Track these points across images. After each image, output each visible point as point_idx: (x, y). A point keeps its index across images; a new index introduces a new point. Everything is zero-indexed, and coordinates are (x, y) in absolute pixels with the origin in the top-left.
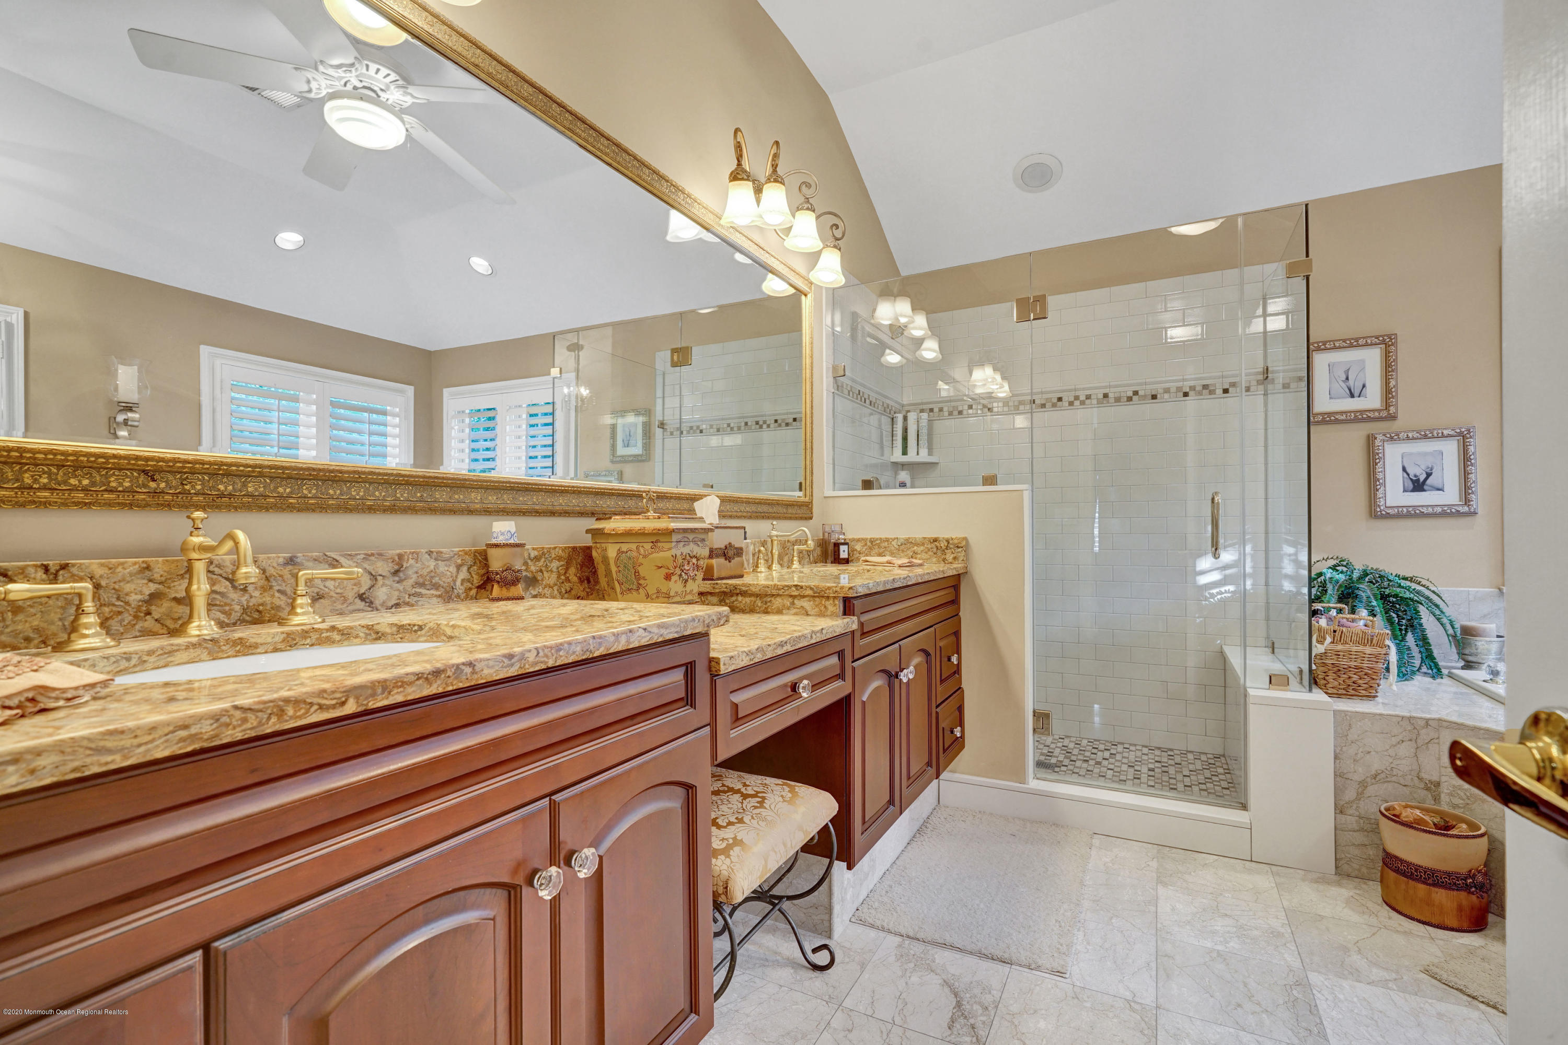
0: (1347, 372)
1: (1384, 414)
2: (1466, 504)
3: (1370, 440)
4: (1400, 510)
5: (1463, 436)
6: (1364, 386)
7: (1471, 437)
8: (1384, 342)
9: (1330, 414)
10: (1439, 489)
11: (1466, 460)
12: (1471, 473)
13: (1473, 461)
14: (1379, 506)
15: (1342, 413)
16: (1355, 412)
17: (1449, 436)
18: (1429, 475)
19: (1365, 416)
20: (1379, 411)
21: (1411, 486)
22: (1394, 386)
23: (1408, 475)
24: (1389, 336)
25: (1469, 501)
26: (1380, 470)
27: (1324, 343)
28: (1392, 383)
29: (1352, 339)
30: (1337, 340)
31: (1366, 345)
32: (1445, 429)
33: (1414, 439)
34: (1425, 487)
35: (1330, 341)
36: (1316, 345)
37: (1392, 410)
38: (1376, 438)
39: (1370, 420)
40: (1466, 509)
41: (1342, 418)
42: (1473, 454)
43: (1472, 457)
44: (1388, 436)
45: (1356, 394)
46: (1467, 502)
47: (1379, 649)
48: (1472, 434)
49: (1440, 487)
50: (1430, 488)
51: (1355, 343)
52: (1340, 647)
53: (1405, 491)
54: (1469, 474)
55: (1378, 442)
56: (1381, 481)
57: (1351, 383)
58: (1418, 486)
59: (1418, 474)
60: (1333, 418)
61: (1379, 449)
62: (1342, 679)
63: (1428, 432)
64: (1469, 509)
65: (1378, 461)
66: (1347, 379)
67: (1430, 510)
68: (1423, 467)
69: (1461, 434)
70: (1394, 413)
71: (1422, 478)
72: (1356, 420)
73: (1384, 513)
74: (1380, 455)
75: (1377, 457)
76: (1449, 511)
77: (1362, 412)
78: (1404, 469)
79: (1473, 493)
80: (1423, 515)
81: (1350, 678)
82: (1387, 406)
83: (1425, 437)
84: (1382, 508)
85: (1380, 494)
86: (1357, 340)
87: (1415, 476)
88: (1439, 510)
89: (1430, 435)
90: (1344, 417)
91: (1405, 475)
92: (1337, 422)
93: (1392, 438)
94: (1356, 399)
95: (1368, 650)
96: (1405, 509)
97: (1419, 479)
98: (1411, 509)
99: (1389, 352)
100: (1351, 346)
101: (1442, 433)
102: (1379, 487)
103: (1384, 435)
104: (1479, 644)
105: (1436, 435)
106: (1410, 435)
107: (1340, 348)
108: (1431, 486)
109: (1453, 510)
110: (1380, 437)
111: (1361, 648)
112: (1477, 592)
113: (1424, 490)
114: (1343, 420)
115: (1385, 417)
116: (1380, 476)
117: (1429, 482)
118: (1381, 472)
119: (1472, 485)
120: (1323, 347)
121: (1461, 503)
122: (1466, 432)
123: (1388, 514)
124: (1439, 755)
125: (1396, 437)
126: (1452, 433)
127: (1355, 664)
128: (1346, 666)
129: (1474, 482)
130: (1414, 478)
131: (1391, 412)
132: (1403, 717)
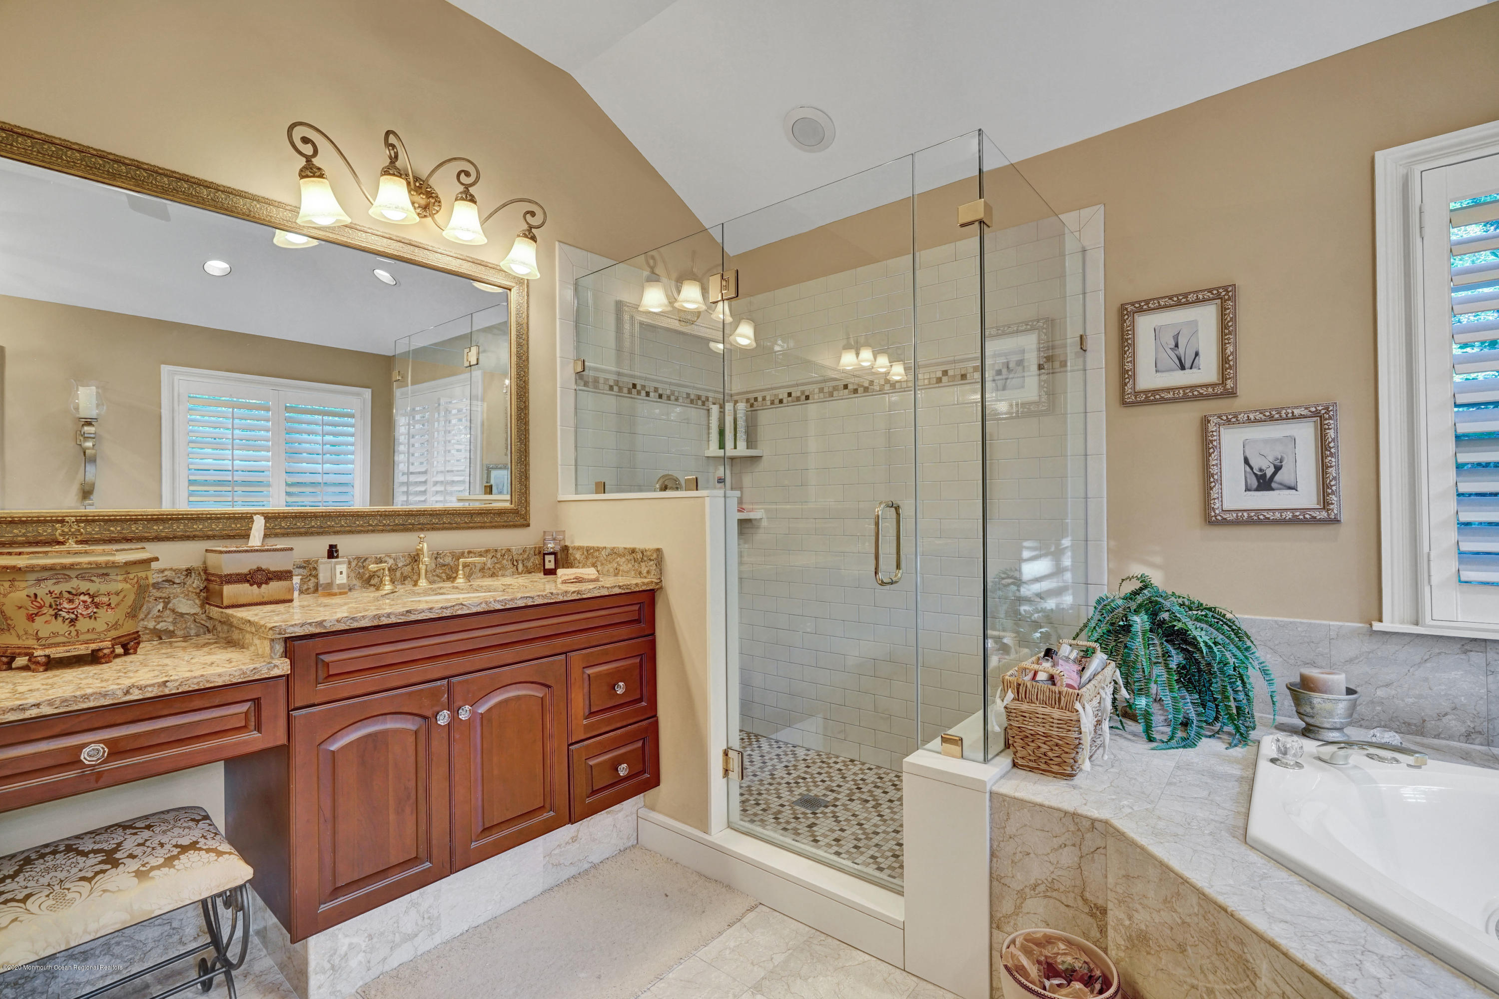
0: (1176, 338)
1: (1219, 390)
2: (1324, 508)
3: (1205, 421)
4: (1240, 514)
5: (1321, 417)
6: (1197, 354)
7: (1330, 418)
8: (1218, 297)
9: (1155, 392)
10: (1290, 488)
11: (1324, 448)
12: (1331, 467)
13: (1333, 450)
14: (1214, 509)
15: (1168, 390)
16: (1184, 388)
17: (1302, 417)
18: (1278, 469)
19: (1196, 393)
20: (1213, 385)
21: (1254, 483)
22: (1232, 353)
23: (1251, 468)
24: (1225, 288)
25: (1329, 504)
26: (1214, 463)
27: (1147, 302)
28: (1230, 349)
29: (1180, 295)
30: (1162, 298)
31: (1198, 301)
32: (1297, 407)
33: (1256, 421)
34: (1274, 485)
35: (1154, 299)
36: (1137, 305)
37: (1230, 384)
38: (1209, 421)
39: (1202, 397)
40: (1324, 514)
41: (1169, 396)
42: (1333, 440)
43: (1332, 445)
44: (1224, 418)
45: (1188, 365)
46: (1326, 504)
47: (1068, 714)
48: (1331, 413)
49: (1293, 485)
50: (1280, 486)
51: (1184, 300)
52: (1025, 706)
53: (1248, 489)
54: (1328, 467)
55: (1211, 427)
56: (1216, 477)
57: (1181, 350)
58: (1264, 483)
59: (1264, 468)
60: (1158, 397)
61: (1213, 436)
62: (1032, 748)
63: (1274, 413)
64: (1328, 515)
65: (1211, 450)
66: (1177, 346)
67: (1278, 515)
68: (1271, 459)
69: (1317, 414)
70: (1232, 388)
71: (1269, 473)
72: (1185, 399)
73: (1219, 518)
74: (1215, 443)
75: (1211, 446)
76: (1301, 517)
77: (1193, 388)
78: (1246, 461)
79: (1333, 493)
80: (1267, 522)
81: (1039, 747)
82: (1224, 378)
83: (1271, 418)
84: (1217, 512)
85: (1214, 494)
86: (1186, 295)
87: (1261, 470)
88: (1289, 515)
89: (1277, 416)
90: (1171, 395)
91: (1248, 469)
92: (1164, 401)
93: (1229, 421)
94: (1187, 371)
95: (1056, 713)
96: (1245, 514)
97: (1265, 475)
98: (1252, 514)
99: (1226, 309)
100: (1179, 304)
101: (1293, 413)
102: (1213, 484)
103: (1220, 417)
105: (1284, 416)
106: (1252, 416)
107: (1166, 307)
108: (1281, 484)
109: (1307, 516)
110: (1213, 420)
111: (1048, 710)
112: (1341, 626)
113: (1273, 489)
114: (1170, 399)
115: (1222, 394)
116: (1214, 470)
117: (1278, 478)
118: (1216, 465)
119: (1333, 483)
120: (1145, 307)
121: (1318, 507)
122: (1323, 412)
123: (1225, 519)
124: (1106, 871)
125: (1234, 420)
126: (1305, 412)
127: (1043, 730)
128: (1032, 732)
129: (1335, 478)
130: (1259, 473)
131: (1228, 387)
132: (1066, 813)
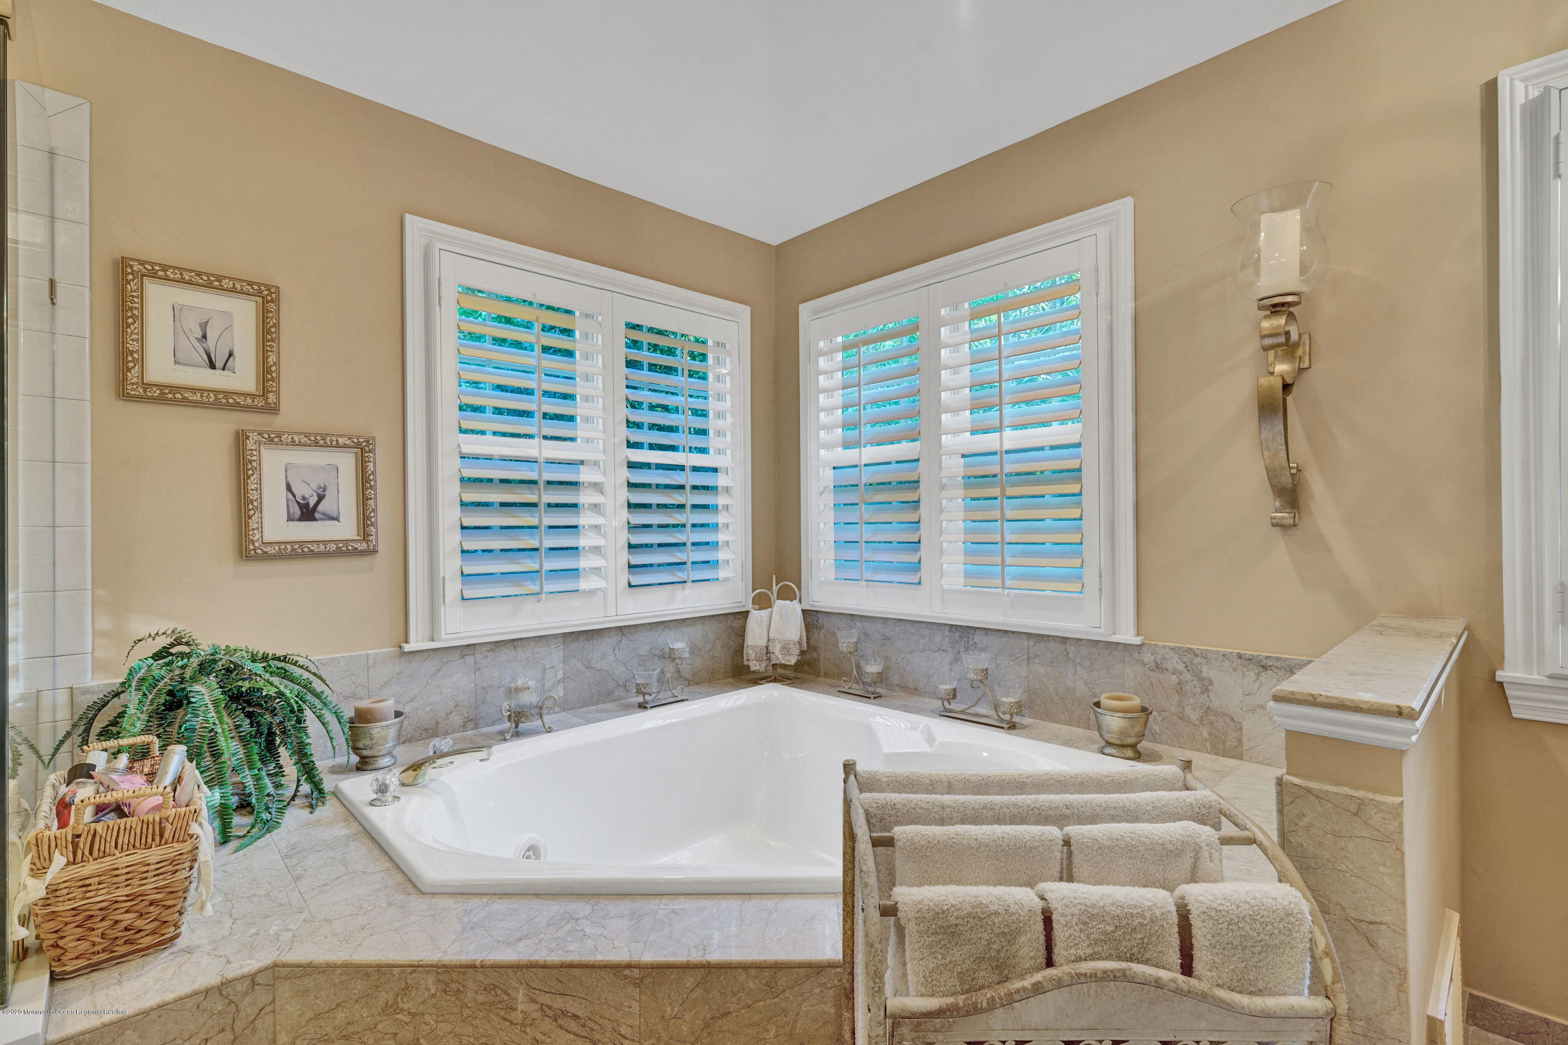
0: (204, 326)
1: (260, 402)
2: (364, 539)
3: (240, 438)
4: (283, 547)
5: (362, 449)
6: (231, 354)
7: (370, 451)
8: (259, 294)
9: (174, 388)
10: (333, 519)
11: (365, 481)
12: (371, 499)
13: (372, 483)
14: (253, 542)
15: (194, 390)
16: (216, 392)
17: (345, 446)
18: (321, 498)
19: (231, 401)
20: (253, 396)
21: (297, 512)
22: (275, 364)
23: (294, 496)
24: (268, 287)
25: (369, 535)
26: (254, 486)
27: (165, 268)
28: (272, 359)
29: (213, 275)
30: (187, 270)
31: (233, 290)
32: (341, 436)
33: (300, 444)
34: (317, 515)
35: (174, 268)
36: (149, 267)
37: (272, 398)
38: (248, 438)
39: (237, 407)
40: (364, 546)
41: (195, 398)
42: (373, 473)
43: (371, 477)
44: (266, 436)
45: (219, 363)
46: (365, 536)
47: (177, 846)
48: (371, 446)
49: (335, 515)
50: (324, 517)
51: (216, 283)
52: (91, 868)
53: (290, 519)
54: (368, 499)
55: (250, 445)
56: (255, 504)
57: (211, 343)
58: (308, 513)
59: (307, 496)
60: (178, 396)
61: (252, 455)
62: (99, 932)
63: (319, 438)
64: (368, 546)
65: (250, 472)
66: (205, 337)
67: (322, 547)
68: (314, 486)
69: (358, 445)
70: (275, 404)
71: (312, 501)
72: (217, 405)
73: (259, 551)
74: (254, 464)
75: (249, 466)
76: (344, 549)
77: (227, 394)
78: (289, 488)
79: (372, 525)
80: (313, 555)
81: (116, 922)
82: (265, 392)
83: (316, 444)
84: (257, 544)
85: (253, 524)
86: (220, 278)
87: (304, 498)
88: (333, 547)
89: (322, 442)
90: (197, 397)
91: (290, 496)
92: (185, 402)
93: (271, 440)
94: (218, 372)
95: (155, 854)
96: (289, 547)
97: (308, 504)
98: (296, 547)
99: (268, 311)
100: (209, 286)
101: (337, 441)
102: (252, 512)
103: (260, 434)
104: (374, 732)
105: (329, 443)
106: (296, 438)
107: (190, 283)
108: (324, 514)
109: (350, 548)
110: (254, 437)
111: (139, 855)
112: (378, 653)
113: (314, 519)
114: (196, 402)
115: (262, 408)
116: (253, 495)
117: (320, 508)
118: (256, 490)
119: (372, 515)
120: (161, 273)
121: (359, 538)
122: (364, 444)
123: (266, 553)
124: (275, 1033)
125: (276, 440)
126: (348, 442)
127: (127, 891)
128: (105, 904)
129: (373, 510)
130: (302, 502)
131: (270, 401)
132: (207, 991)
